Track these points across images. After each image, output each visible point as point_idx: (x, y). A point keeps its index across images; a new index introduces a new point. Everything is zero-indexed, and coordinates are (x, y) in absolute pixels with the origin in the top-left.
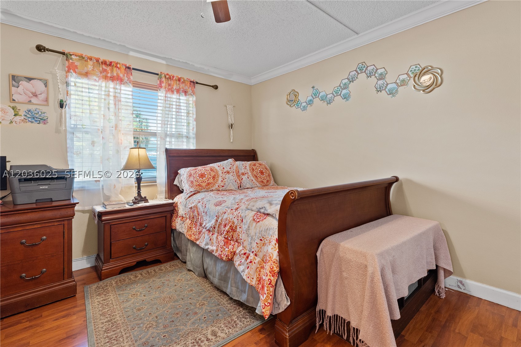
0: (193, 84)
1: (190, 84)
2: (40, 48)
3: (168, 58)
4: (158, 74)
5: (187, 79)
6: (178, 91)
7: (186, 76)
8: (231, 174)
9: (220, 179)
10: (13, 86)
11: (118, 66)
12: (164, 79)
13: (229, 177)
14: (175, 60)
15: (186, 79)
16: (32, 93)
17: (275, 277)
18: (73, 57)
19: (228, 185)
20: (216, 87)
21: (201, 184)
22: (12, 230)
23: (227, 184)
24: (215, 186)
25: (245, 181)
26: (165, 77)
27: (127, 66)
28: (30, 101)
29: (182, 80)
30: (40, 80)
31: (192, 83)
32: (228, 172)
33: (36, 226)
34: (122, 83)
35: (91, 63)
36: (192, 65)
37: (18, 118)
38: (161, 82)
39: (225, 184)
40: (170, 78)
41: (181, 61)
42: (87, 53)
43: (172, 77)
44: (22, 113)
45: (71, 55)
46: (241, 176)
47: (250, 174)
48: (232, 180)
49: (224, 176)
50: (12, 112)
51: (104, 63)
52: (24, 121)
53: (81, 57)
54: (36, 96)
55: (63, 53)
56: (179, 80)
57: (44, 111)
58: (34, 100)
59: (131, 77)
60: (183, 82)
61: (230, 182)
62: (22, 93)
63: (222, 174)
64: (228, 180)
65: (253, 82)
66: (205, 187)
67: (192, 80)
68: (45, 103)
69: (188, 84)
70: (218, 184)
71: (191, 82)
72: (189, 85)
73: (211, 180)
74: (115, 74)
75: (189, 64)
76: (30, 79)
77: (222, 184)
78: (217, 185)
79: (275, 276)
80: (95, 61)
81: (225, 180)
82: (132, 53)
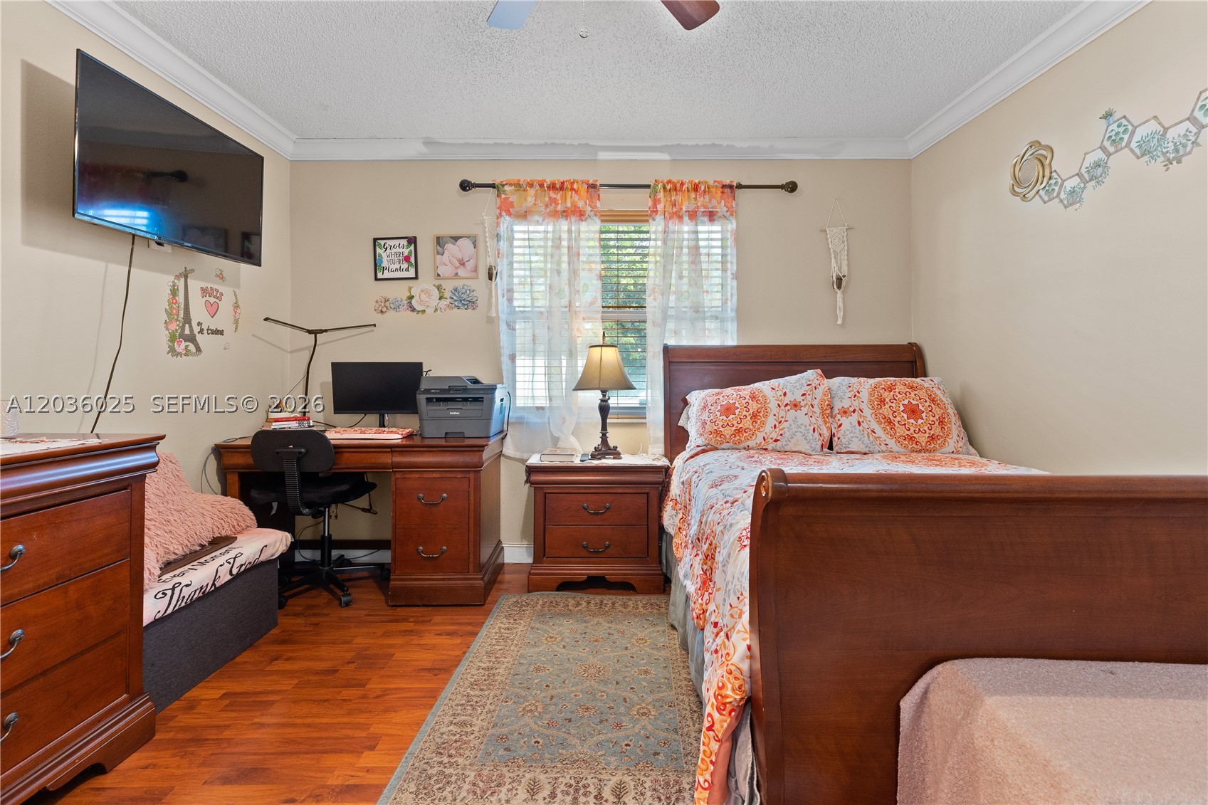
0: (729, 190)
1: (723, 192)
2: (465, 186)
3: (672, 145)
4: (648, 186)
5: (715, 182)
6: (693, 215)
7: (710, 176)
8: (805, 410)
9: (771, 421)
10: (438, 253)
11: (575, 186)
12: (661, 195)
13: (796, 418)
14: (687, 146)
15: (711, 183)
16: (459, 261)
17: (724, 715)
18: (507, 188)
19: (792, 438)
20: (792, 187)
21: (722, 429)
22: (408, 476)
23: (787, 435)
24: (755, 437)
25: (847, 433)
26: (664, 188)
27: (591, 182)
28: (457, 274)
29: (703, 188)
30: (468, 237)
31: (726, 190)
32: (796, 406)
33: (434, 475)
34: (582, 217)
35: (531, 192)
36: (727, 146)
37: (444, 303)
38: (656, 202)
39: (781, 435)
40: (675, 189)
41: (701, 143)
42: (524, 176)
43: (678, 185)
44: (447, 294)
45: (503, 186)
46: (839, 417)
47: (868, 412)
48: (803, 427)
49: (782, 414)
50: (436, 294)
51: (552, 187)
52: (449, 306)
53: (518, 185)
54: (463, 264)
55: (493, 186)
56: (696, 188)
57: (473, 288)
58: (461, 272)
59: (598, 204)
60: (705, 191)
61: (796, 432)
62: (448, 263)
63: (778, 409)
64: (793, 426)
65: (913, 147)
66: (730, 439)
67: (727, 182)
68: (474, 275)
69: (716, 193)
70: (763, 434)
71: (724, 186)
72: (719, 194)
73: (747, 423)
74: (569, 205)
75: (721, 145)
76: (456, 239)
77: (774, 436)
78: (760, 436)
79: (724, 712)
80: (538, 187)
81: (785, 425)
82: (602, 156)
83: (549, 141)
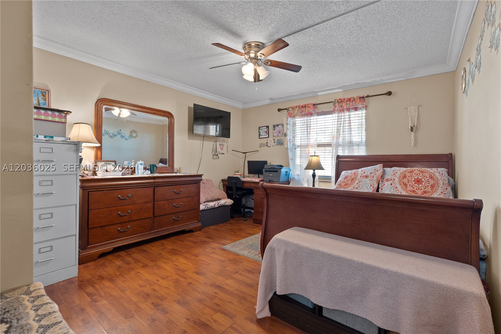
0: (362, 99)
1: (360, 100)
2: (279, 110)
3: (342, 86)
4: (333, 102)
5: (357, 97)
6: (348, 110)
7: (355, 95)
8: (369, 178)
9: (357, 181)
10: (274, 130)
11: (309, 106)
12: (337, 104)
13: (365, 181)
14: (347, 85)
15: (355, 97)
16: (279, 131)
18: (290, 109)
19: (362, 188)
20: (389, 93)
22: (257, 190)
23: (361, 186)
25: (385, 187)
26: (338, 102)
27: (314, 103)
28: (278, 135)
29: (352, 100)
30: (281, 124)
31: (361, 99)
32: (367, 177)
34: (312, 115)
35: (297, 109)
36: (363, 82)
37: (275, 144)
38: (335, 107)
39: (359, 186)
40: (342, 101)
41: (352, 84)
42: (294, 105)
43: (343, 100)
44: (276, 141)
45: (289, 108)
46: (385, 181)
47: (397, 180)
48: (367, 184)
49: (361, 179)
50: (273, 141)
51: (302, 107)
52: (276, 145)
53: (293, 108)
54: (280, 132)
55: (286, 109)
56: (349, 100)
57: (282, 139)
58: (279, 135)
59: (316, 110)
60: (353, 100)
61: (364, 186)
62: (276, 132)
64: (364, 184)
65: (452, 66)
66: (343, 187)
67: (362, 96)
68: (282, 135)
69: (358, 100)
70: (353, 186)
71: (360, 98)
72: (359, 101)
73: (349, 182)
74: (307, 112)
75: (360, 83)
76: (278, 125)
77: (357, 186)
78: (352, 186)
80: (298, 108)
81: (361, 183)
82: (319, 94)
83: (302, 93)
